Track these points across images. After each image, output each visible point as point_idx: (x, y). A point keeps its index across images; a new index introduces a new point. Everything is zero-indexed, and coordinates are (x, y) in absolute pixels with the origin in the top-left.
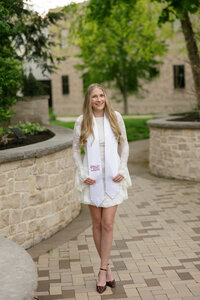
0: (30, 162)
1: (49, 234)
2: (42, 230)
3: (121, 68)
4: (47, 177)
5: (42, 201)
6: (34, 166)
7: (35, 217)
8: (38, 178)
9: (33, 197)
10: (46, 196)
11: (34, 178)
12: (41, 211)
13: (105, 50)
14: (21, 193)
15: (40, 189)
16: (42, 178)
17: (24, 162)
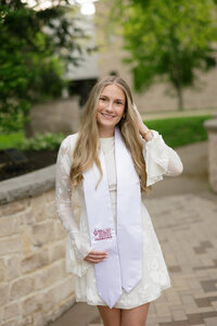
0: (20, 206)
1: (58, 312)
2: (45, 308)
3: (173, 59)
4: (52, 224)
5: (43, 263)
6: (28, 210)
7: (32, 290)
8: (36, 228)
9: (28, 259)
10: (50, 254)
11: (30, 229)
12: (44, 280)
13: (154, 40)
14: (7, 258)
15: (40, 245)
16: (43, 227)
17: (8, 208)
